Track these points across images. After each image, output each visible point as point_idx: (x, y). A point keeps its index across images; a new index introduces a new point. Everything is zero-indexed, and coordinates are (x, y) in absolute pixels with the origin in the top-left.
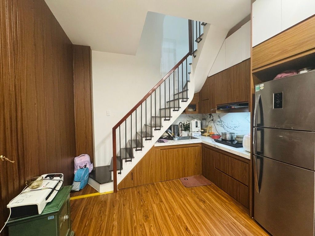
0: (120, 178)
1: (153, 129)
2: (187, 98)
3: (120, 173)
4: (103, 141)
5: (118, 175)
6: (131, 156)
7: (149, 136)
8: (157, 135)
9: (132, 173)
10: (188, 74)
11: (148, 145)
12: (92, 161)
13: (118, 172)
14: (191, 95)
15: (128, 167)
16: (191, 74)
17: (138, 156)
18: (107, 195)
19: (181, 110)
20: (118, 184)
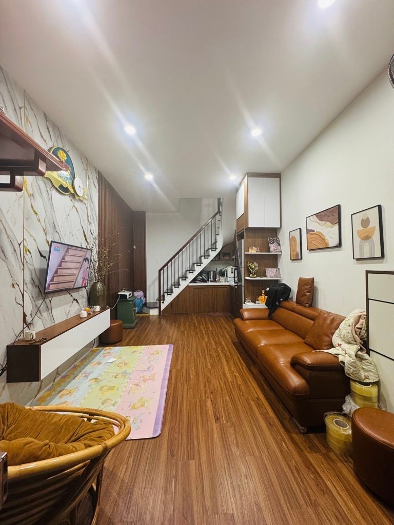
0: (163, 306)
1: (188, 272)
2: (216, 248)
3: (163, 303)
4: (153, 283)
5: (162, 304)
6: (172, 292)
7: (185, 278)
8: (191, 277)
9: (171, 304)
10: (217, 229)
11: (184, 284)
12: (145, 296)
13: (162, 301)
14: (219, 246)
15: (169, 299)
16: (220, 229)
17: (177, 292)
18: (155, 315)
19: (211, 258)
20: (162, 310)
